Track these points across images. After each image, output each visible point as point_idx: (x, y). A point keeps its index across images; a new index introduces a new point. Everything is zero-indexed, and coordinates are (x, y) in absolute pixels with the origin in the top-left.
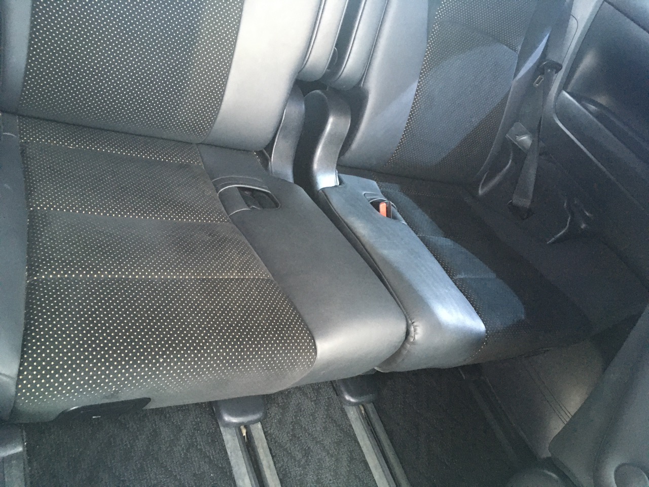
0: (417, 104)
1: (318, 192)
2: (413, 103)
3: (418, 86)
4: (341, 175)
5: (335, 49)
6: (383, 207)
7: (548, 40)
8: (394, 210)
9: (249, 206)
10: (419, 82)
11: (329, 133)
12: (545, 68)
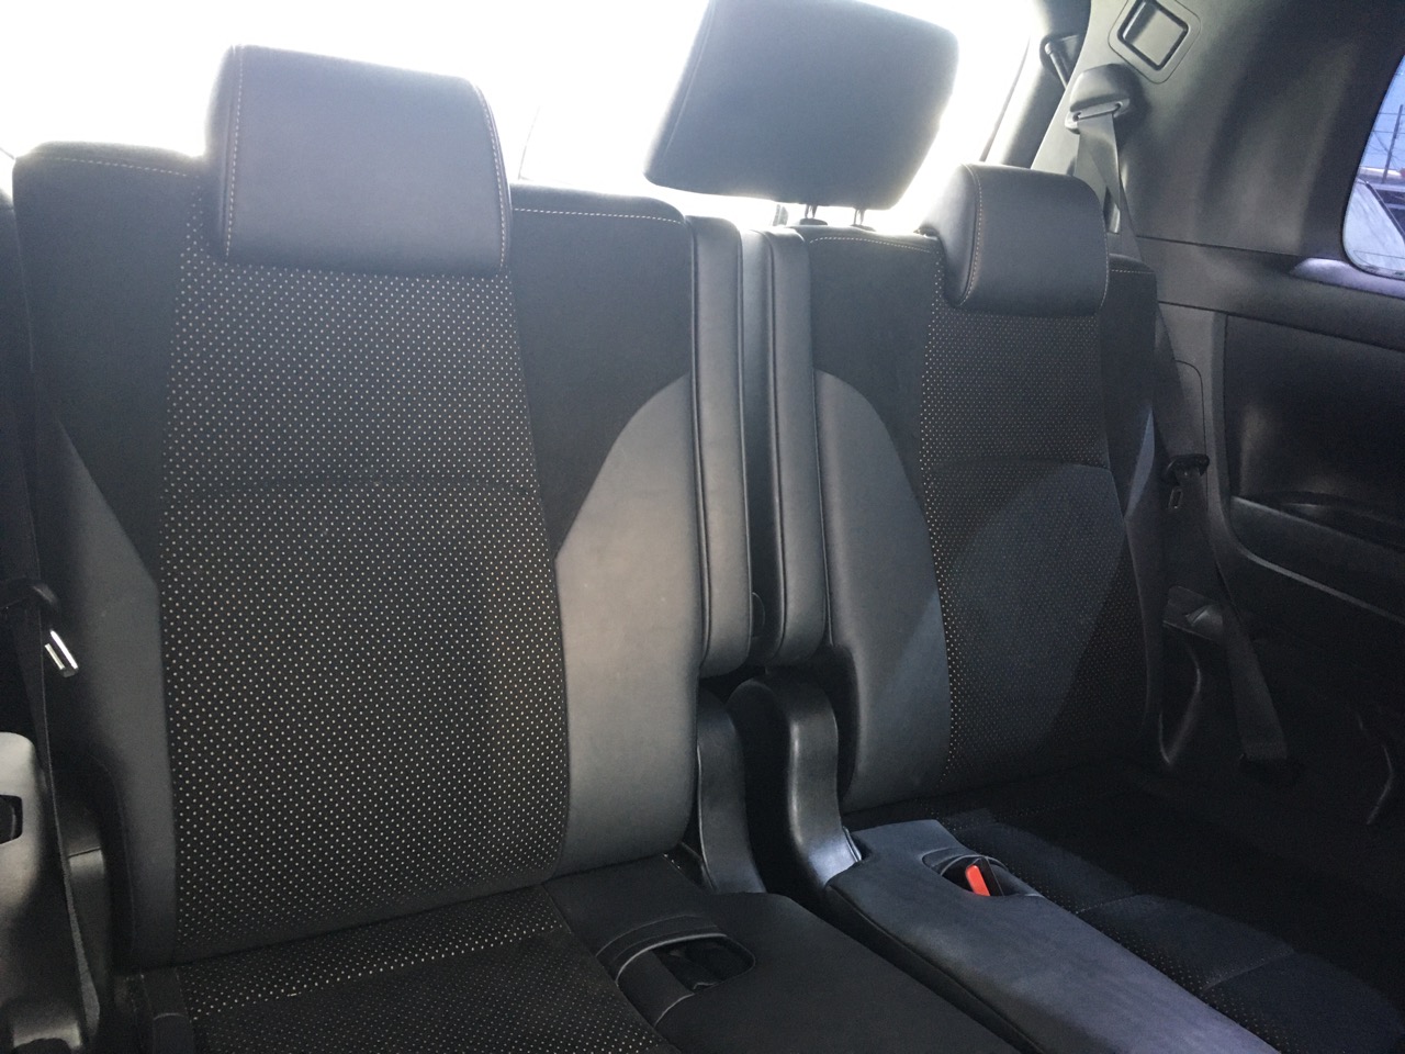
0: (954, 635)
1: (824, 891)
2: (947, 637)
3: (942, 602)
4: (860, 834)
5: (754, 597)
6: (973, 875)
7: (1155, 424)
8: (999, 870)
9: (689, 987)
10: (941, 594)
11: (803, 758)
12: (1175, 474)
